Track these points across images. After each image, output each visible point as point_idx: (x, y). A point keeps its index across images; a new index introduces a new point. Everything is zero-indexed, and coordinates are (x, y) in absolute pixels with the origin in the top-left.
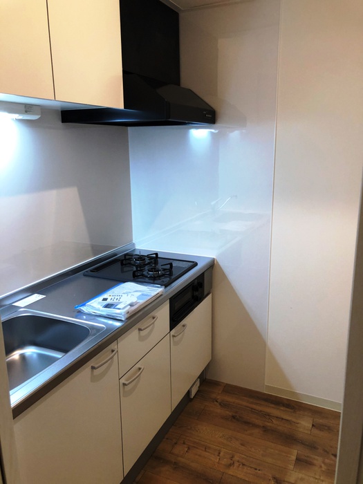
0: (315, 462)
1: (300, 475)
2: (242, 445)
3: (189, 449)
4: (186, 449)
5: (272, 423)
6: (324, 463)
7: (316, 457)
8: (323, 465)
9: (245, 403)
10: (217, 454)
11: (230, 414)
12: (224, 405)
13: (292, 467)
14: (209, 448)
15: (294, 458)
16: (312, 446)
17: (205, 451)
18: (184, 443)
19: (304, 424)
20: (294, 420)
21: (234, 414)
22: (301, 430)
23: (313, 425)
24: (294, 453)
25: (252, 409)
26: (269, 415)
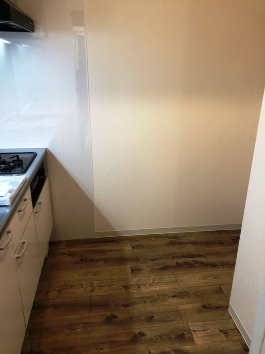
0: (142, 268)
1: (137, 279)
2: (95, 275)
3: (59, 291)
4: (58, 293)
5: (108, 255)
6: (147, 266)
7: (142, 265)
8: (147, 268)
9: (85, 249)
10: (80, 287)
11: (78, 259)
12: (71, 255)
13: (131, 276)
14: (74, 285)
15: (130, 270)
16: (137, 260)
17: (72, 288)
18: (54, 290)
19: (127, 249)
20: (120, 248)
21: (81, 258)
22: (127, 253)
23: (132, 248)
24: (128, 267)
25: (91, 251)
26: (104, 251)
